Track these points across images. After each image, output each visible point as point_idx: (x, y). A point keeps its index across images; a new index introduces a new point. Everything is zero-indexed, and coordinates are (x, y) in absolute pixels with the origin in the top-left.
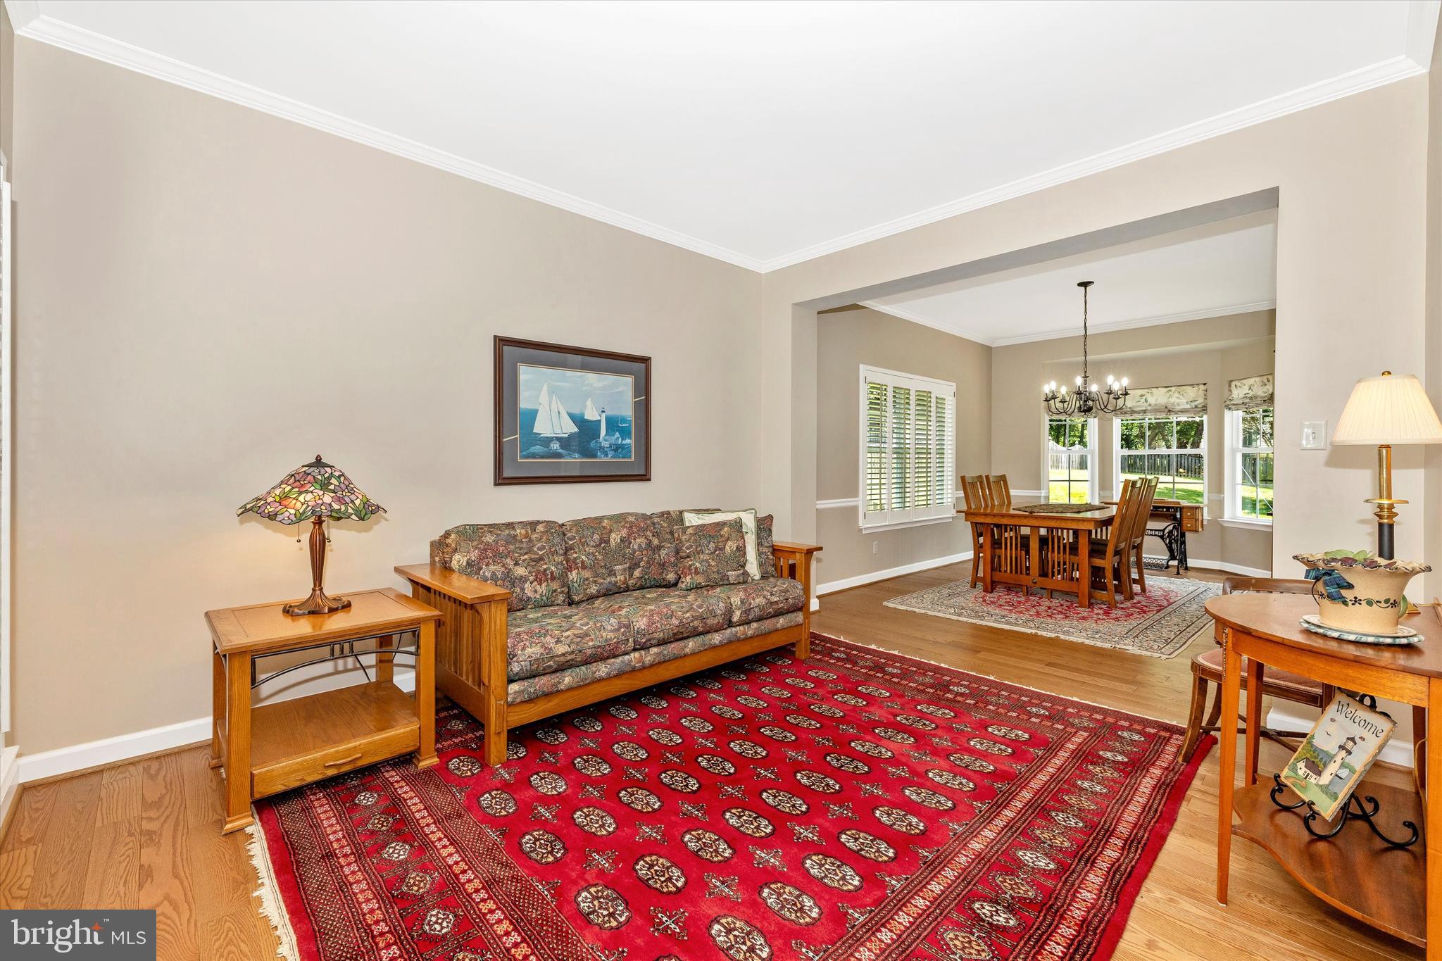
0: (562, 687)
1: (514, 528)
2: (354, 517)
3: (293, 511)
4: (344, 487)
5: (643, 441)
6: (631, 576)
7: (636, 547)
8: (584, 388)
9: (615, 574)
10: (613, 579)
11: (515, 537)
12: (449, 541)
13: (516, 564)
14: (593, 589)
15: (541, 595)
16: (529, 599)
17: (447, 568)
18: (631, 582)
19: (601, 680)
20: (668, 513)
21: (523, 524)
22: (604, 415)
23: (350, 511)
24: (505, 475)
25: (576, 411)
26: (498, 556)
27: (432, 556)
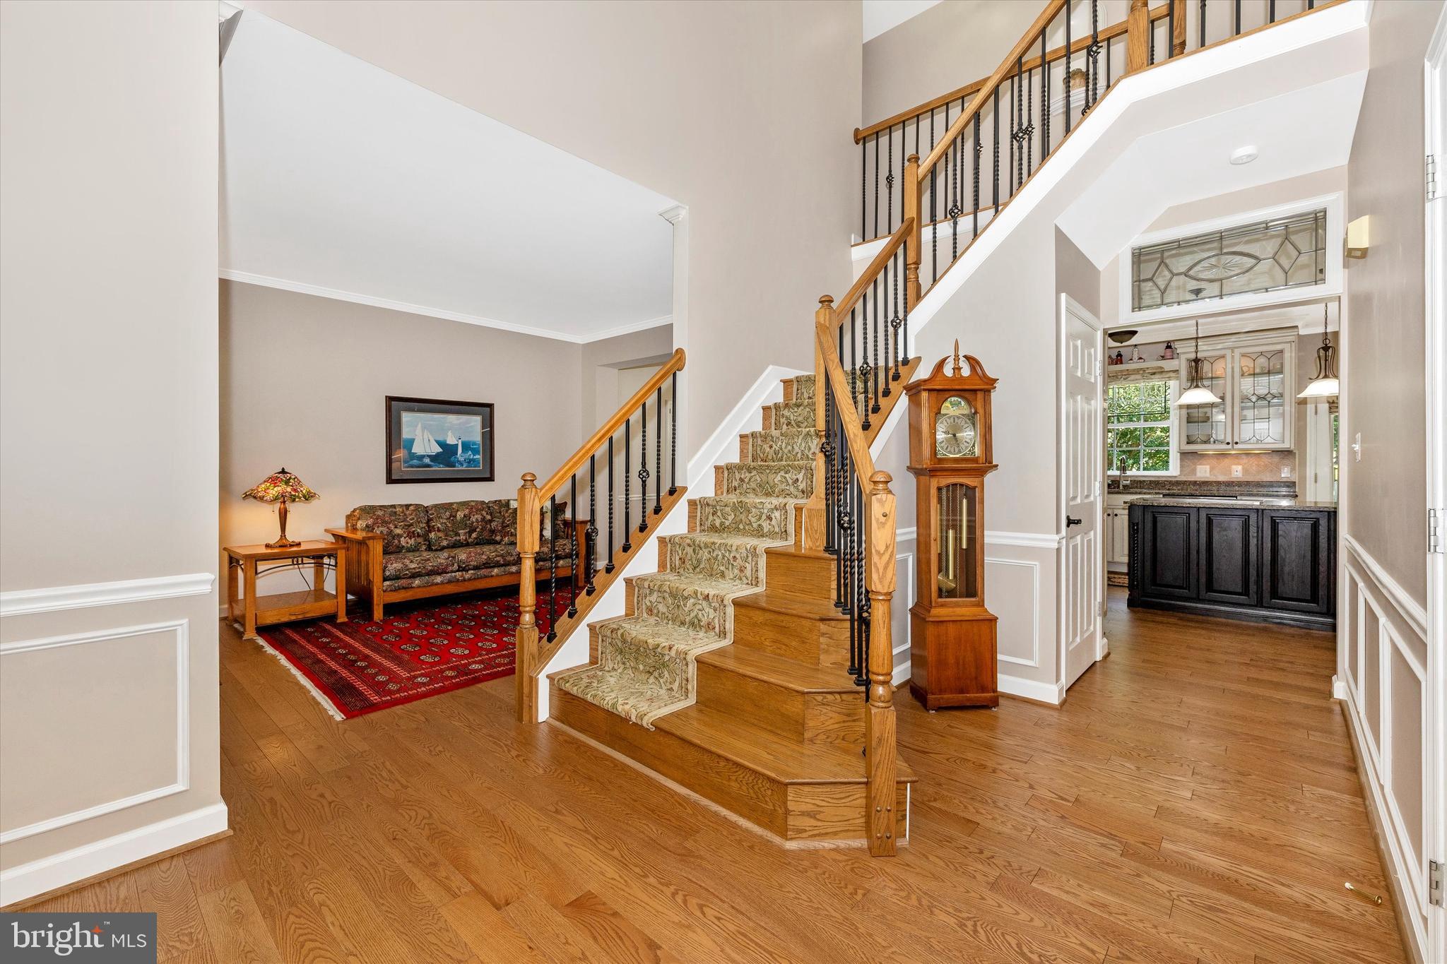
0: (414, 585)
1: (395, 508)
2: (302, 498)
3: (272, 495)
4: (297, 483)
5: (488, 456)
6: (470, 537)
7: (474, 520)
8: (446, 425)
9: (459, 535)
10: (458, 538)
11: (395, 513)
12: (355, 514)
13: (396, 527)
14: (445, 543)
15: (411, 545)
16: (403, 546)
17: (354, 529)
18: (470, 540)
19: (437, 584)
20: (500, 501)
21: (401, 506)
22: (460, 440)
23: (300, 495)
24: (393, 478)
25: (441, 439)
26: (384, 523)
27: (347, 524)
